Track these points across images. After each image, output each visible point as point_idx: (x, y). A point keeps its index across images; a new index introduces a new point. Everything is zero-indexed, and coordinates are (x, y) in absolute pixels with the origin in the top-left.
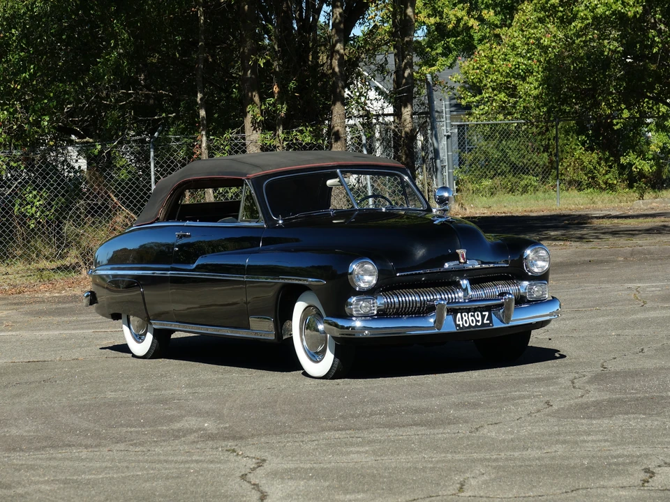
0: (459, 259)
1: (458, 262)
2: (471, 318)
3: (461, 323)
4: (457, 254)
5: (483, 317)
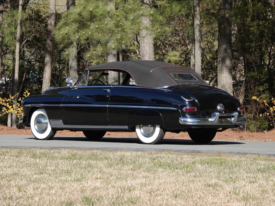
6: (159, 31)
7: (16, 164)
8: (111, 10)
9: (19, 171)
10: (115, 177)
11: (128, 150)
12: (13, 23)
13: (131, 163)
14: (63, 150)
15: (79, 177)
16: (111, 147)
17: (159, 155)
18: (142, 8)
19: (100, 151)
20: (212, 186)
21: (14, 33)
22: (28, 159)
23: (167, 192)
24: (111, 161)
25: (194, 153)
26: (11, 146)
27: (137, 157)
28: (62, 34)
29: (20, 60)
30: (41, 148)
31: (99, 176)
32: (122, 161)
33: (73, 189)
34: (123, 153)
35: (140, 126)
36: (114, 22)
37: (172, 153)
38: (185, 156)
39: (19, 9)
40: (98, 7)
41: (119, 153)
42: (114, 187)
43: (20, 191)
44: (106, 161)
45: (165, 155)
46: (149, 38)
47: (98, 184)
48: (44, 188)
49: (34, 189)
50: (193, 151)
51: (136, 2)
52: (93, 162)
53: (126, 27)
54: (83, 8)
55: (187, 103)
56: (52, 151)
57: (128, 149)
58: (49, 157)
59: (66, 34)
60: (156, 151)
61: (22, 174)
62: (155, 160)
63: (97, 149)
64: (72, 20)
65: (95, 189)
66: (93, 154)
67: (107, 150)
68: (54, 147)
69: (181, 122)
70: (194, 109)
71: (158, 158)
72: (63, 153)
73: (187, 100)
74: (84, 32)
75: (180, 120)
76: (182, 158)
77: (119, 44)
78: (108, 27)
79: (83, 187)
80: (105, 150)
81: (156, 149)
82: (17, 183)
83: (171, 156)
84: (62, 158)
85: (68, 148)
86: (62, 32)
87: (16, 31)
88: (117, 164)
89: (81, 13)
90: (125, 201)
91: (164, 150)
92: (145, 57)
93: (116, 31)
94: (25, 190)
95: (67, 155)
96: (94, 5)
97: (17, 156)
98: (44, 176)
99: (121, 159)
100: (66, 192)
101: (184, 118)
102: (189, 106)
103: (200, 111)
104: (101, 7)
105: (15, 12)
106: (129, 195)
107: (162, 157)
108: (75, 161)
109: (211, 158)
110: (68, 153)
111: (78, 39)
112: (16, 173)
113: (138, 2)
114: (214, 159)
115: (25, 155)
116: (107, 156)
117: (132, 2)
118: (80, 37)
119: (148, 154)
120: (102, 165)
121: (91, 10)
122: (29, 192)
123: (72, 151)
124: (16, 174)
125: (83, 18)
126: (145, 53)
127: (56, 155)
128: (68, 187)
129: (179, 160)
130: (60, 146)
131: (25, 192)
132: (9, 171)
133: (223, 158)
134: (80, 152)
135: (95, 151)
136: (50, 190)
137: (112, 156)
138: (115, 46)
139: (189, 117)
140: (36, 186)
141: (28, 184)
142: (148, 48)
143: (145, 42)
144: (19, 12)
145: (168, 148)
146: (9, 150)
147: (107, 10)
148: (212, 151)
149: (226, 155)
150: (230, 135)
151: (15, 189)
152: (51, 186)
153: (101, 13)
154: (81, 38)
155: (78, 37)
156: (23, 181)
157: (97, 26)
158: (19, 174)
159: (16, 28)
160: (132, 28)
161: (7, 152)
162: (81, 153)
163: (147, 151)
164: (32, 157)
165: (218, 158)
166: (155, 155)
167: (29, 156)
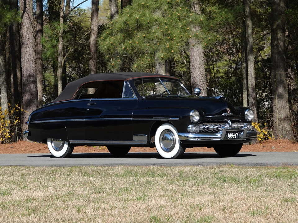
0: (227, 112)
1: (227, 113)
2: (233, 135)
3: (229, 137)
4: (227, 110)
5: (236, 135)
6: (209, 38)
7: (70, 183)
8: (158, 18)
9: (74, 190)
10: (180, 194)
11: (187, 165)
12: (55, 36)
13: (193, 179)
14: (117, 167)
15: (141, 195)
16: (168, 162)
17: (221, 169)
18: (191, 15)
19: (157, 167)
20: (289, 201)
21: (56, 46)
22: (81, 177)
23: (241, 208)
24: (170, 176)
25: (259, 166)
26: (61, 164)
27: (198, 172)
28: (108, 44)
29: (63, 75)
30: (93, 165)
31: (162, 194)
32: (181, 176)
33: (137, 208)
34: (182, 168)
36: (162, 31)
37: (235, 166)
38: (250, 169)
39: (61, 21)
40: (144, 15)
41: (177, 169)
42: (181, 205)
43: (79, 212)
44: (165, 177)
45: (227, 169)
46: (199, 47)
47: (163, 203)
48: (106, 208)
49: (94, 209)
50: (257, 164)
51: (185, 8)
52: (151, 179)
53: (174, 35)
54: (129, 16)
56: (105, 169)
57: (187, 163)
58: (102, 175)
59: (112, 44)
60: (217, 165)
61: (78, 194)
62: (217, 174)
63: (154, 164)
64: (117, 30)
65: (161, 207)
66: (150, 170)
67: (164, 165)
68: (106, 164)
71: (221, 173)
72: (117, 170)
74: (130, 42)
76: (247, 172)
77: (167, 53)
78: (156, 35)
79: (147, 206)
80: (162, 165)
81: (216, 163)
82: (74, 204)
83: (234, 170)
84: (116, 175)
85: (121, 164)
86: (107, 43)
87: (58, 44)
88: (178, 180)
89: (127, 22)
90: (198, 220)
91: (225, 164)
92: (195, 67)
93: (164, 40)
94: (85, 211)
95: (122, 172)
96: (140, 13)
97: (68, 175)
98: (103, 195)
99: (181, 174)
100: (130, 212)
104: (148, 15)
105: (56, 24)
106: (201, 213)
107: (225, 172)
108: (131, 178)
109: (279, 170)
110: (122, 169)
111: (124, 49)
112: (71, 192)
113: (186, 8)
114: (282, 171)
115: (77, 173)
116: (165, 171)
117: (181, 9)
118: (126, 47)
119: (210, 168)
120: (162, 182)
121: (137, 18)
122: (89, 213)
123: (127, 168)
124: (71, 194)
125: (129, 27)
126: (195, 63)
127: (110, 172)
128: (131, 206)
129: (243, 173)
130: (113, 163)
131: (85, 213)
132: (64, 191)
133: (291, 170)
134: (135, 169)
135: (151, 167)
136: (112, 210)
137: (170, 171)
138: (163, 56)
140: (96, 206)
141: (86, 204)
142: (198, 57)
143: (195, 50)
144: (61, 24)
145: (230, 162)
146: (58, 169)
147: (154, 18)
148: (278, 163)
149: (293, 167)
150: (288, 146)
151: (74, 211)
152: (112, 206)
153: (148, 21)
154: (128, 48)
155: (124, 48)
156: (81, 201)
157: (144, 35)
158: (75, 193)
159: (58, 41)
160: (181, 36)
161: (57, 171)
162: (137, 170)
163: (207, 165)
164: (84, 175)
165: (286, 170)
166: (217, 169)
167: (81, 174)
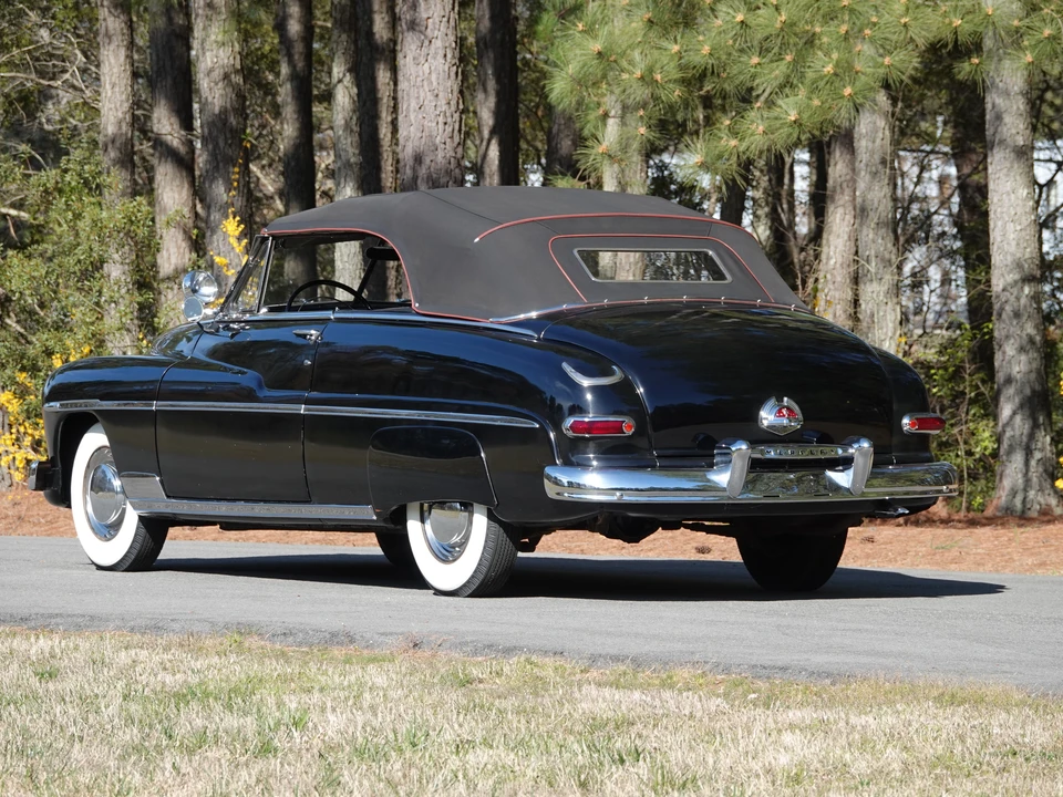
35: (422, 506)
55: (589, 397)
59: (599, 55)
69: (551, 490)
70: (618, 427)
73: (586, 382)
74: (677, 48)
75: (549, 478)
77: (826, 102)
78: (779, 19)
101: (567, 468)
102: (598, 412)
103: (655, 430)
111: (641, 79)
118: (650, 71)
138: (800, 114)
139: (595, 463)
154: (659, 77)
155: (640, 73)
157: (739, 17)
